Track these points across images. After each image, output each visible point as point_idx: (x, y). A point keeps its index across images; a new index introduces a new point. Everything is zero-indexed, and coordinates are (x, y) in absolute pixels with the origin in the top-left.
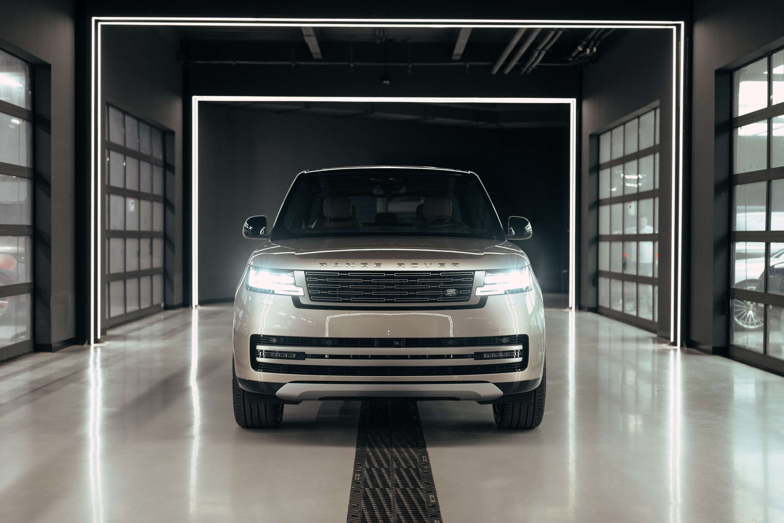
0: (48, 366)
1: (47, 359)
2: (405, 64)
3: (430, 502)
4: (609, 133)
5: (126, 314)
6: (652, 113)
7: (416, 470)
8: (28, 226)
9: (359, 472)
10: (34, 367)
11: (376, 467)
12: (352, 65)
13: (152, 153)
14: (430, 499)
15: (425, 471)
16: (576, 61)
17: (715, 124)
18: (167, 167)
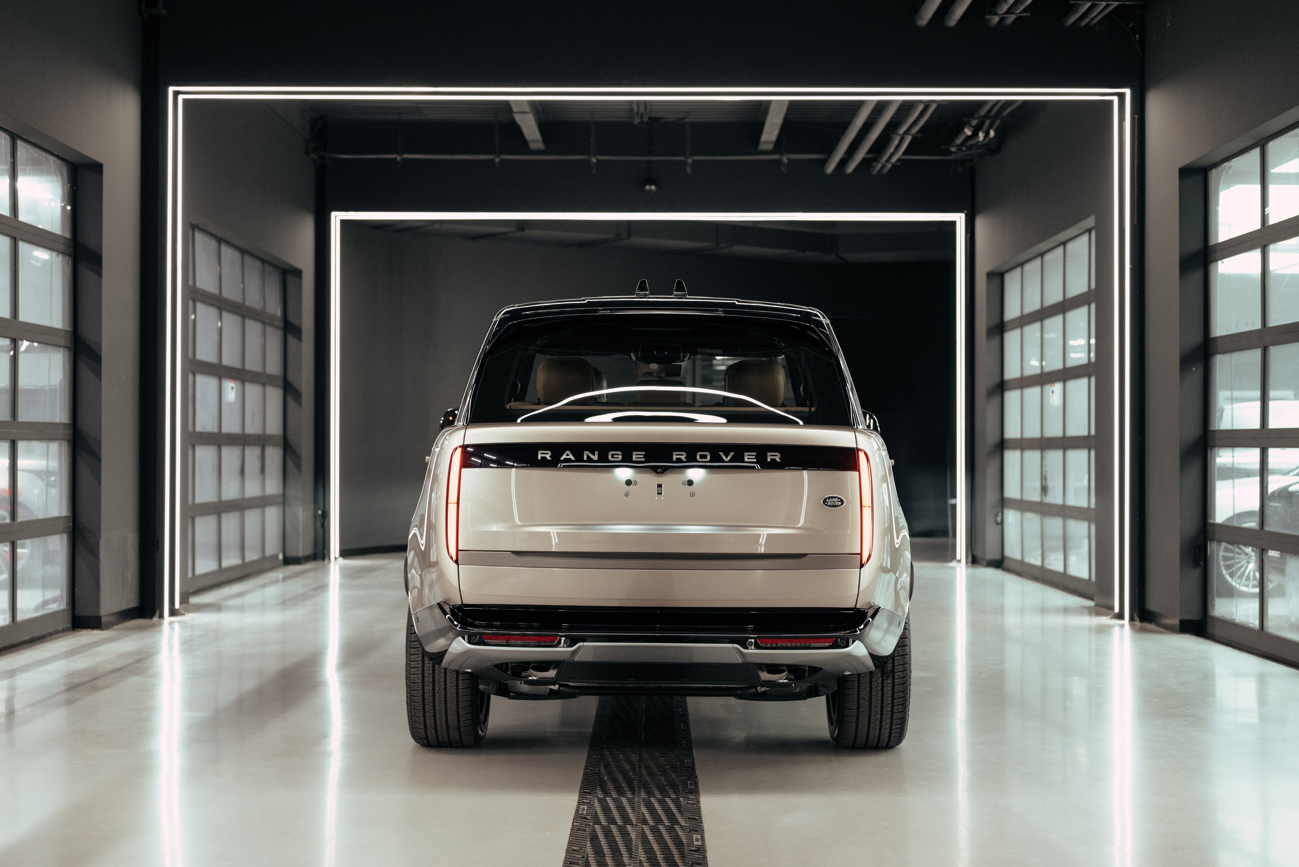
0: (95, 650)
1: (94, 640)
2: (682, 158)
3: (693, 844)
4: (1019, 270)
5: (221, 570)
6: (1085, 238)
7: (676, 801)
8: (64, 424)
9: (587, 803)
10: (73, 653)
11: (614, 796)
12: (594, 160)
13: (264, 306)
14: (693, 840)
15: (689, 802)
16: (963, 151)
17: (1180, 254)
18: (289, 329)
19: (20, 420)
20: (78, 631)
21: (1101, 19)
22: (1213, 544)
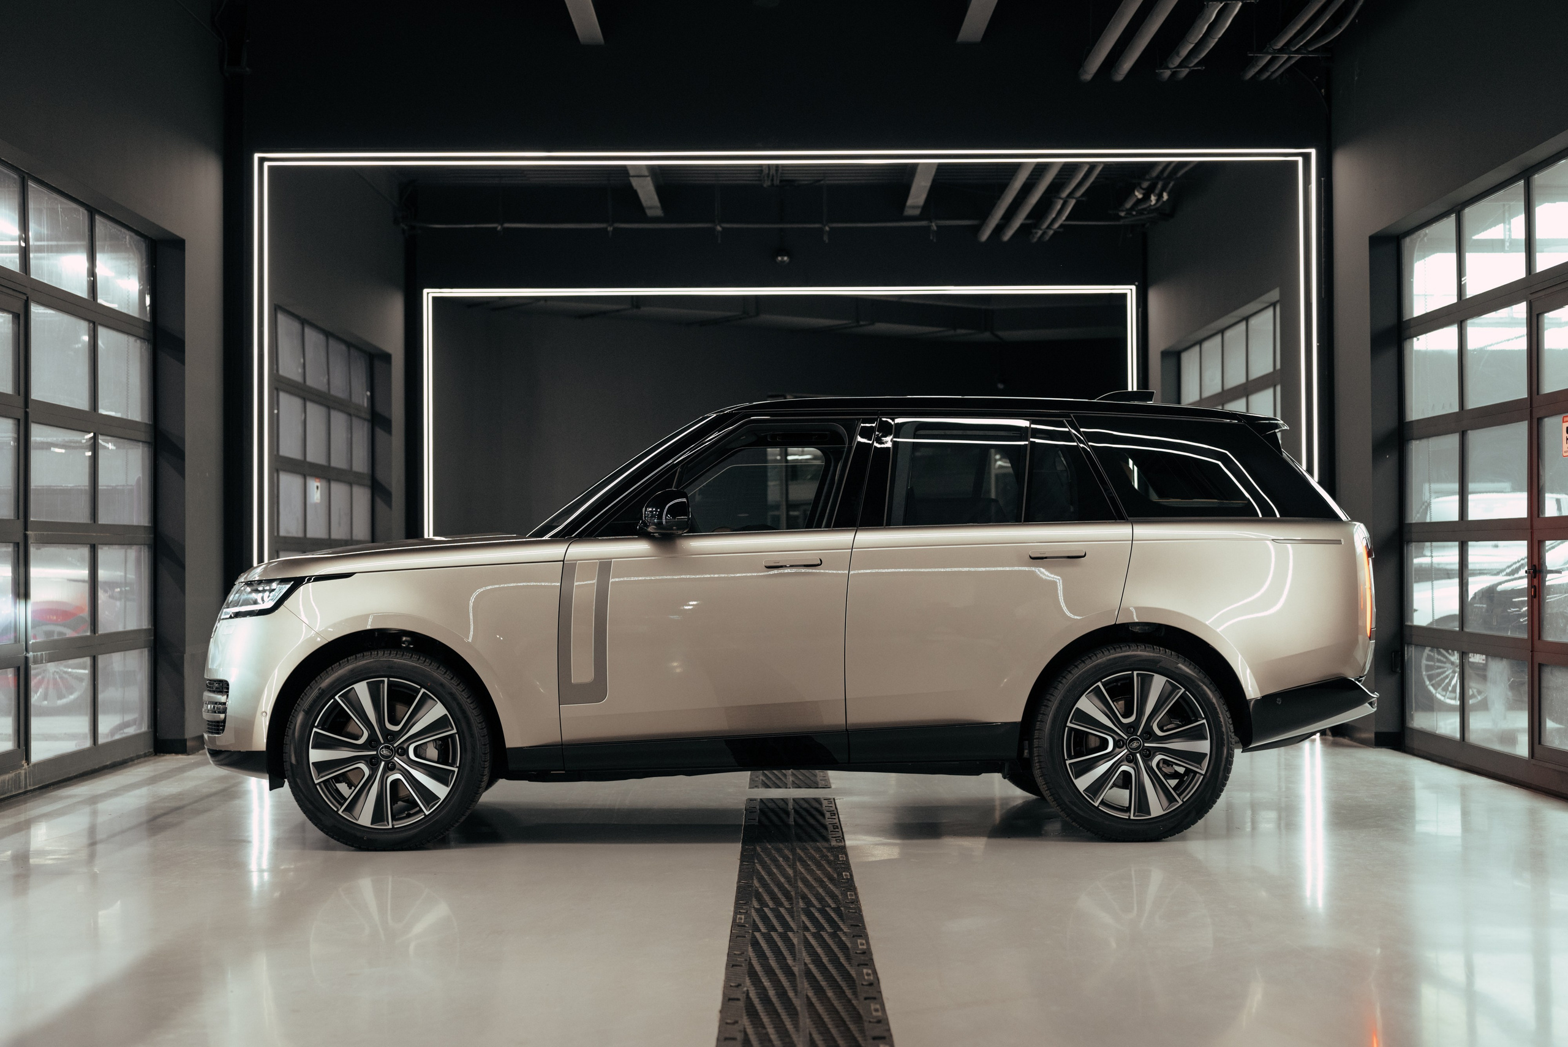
1: (177, 766)
2: (818, 226)
3: (858, 948)
4: (1197, 349)
6: (1270, 312)
7: (837, 910)
8: (145, 527)
9: (744, 913)
10: (153, 780)
11: (771, 907)
12: (719, 228)
13: (350, 396)
14: (858, 944)
15: (851, 911)
16: (1134, 216)
17: (1371, 332)
18: (377, 420)
19: (99, 523)
20: (160, 756)
21: (1283, 73)
22: (1410, 649)
